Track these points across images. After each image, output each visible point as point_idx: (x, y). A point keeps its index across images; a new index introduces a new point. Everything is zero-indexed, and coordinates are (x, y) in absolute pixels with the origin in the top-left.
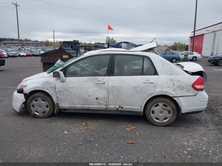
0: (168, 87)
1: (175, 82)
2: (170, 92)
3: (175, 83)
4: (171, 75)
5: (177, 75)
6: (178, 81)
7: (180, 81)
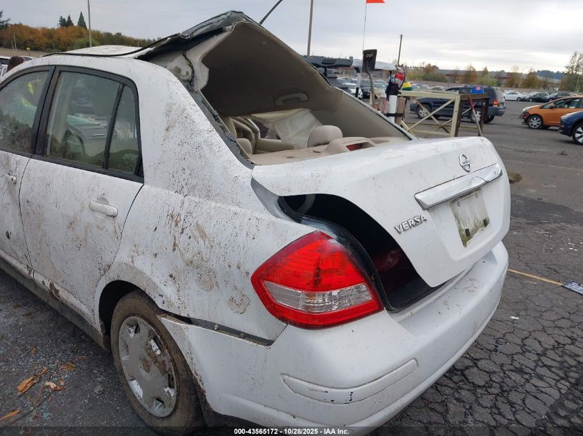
0: (155, 252)
1: (184, 237)
2: (155, 280)
3: (183, 240)
4: (185, 190)
5: (208, 197)
6: (197, 234)
7: (203, 235)
